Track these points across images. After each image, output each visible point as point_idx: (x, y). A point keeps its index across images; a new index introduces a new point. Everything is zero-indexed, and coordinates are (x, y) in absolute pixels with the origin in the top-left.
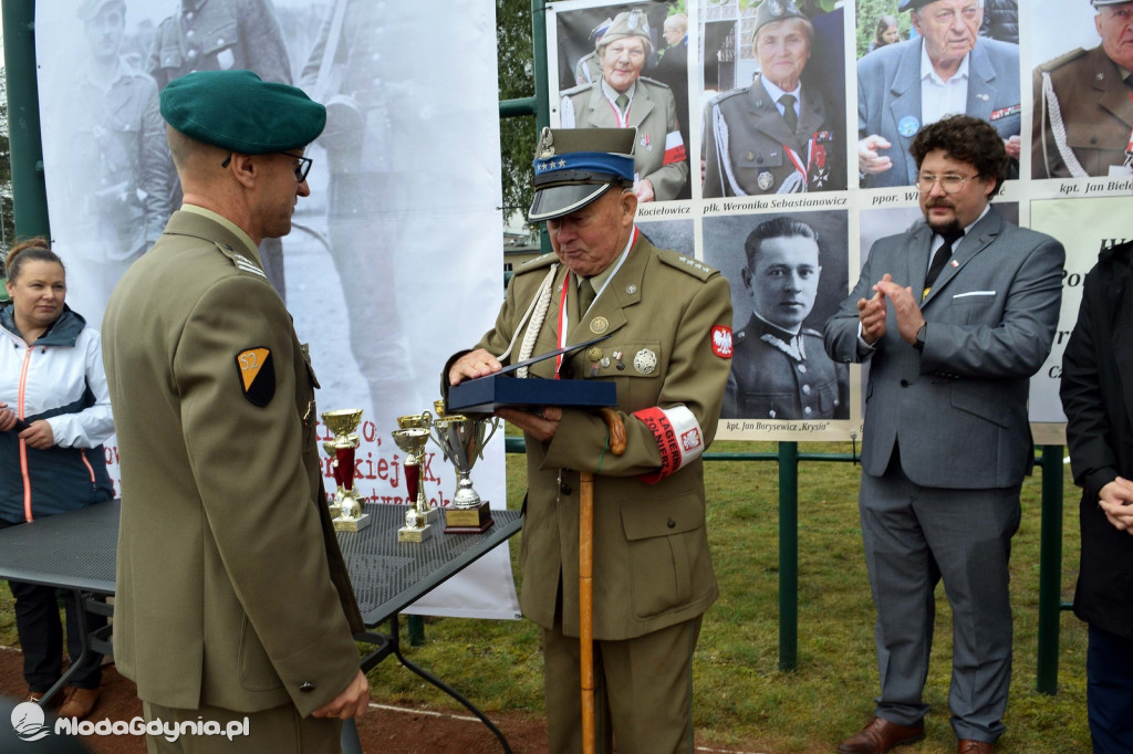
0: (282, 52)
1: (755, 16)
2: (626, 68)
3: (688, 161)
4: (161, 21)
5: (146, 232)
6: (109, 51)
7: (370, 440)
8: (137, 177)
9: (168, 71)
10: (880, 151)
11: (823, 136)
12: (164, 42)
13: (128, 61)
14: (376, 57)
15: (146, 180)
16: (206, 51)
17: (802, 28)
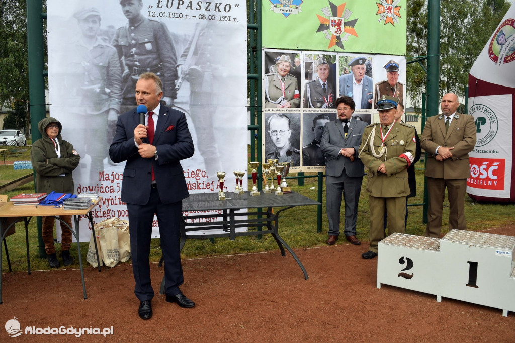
0: (172, 48)
1: (317, 62)
2: (285, 71)
3: (300, 98)
4: (118, 28)
5: (109, 105)
6: (92, 34)
7: (204, 177)
8: (105, 84)
9: (123, 47)
11: (332, 94)
12: (120, 36)
13: (102, 39)
14: (208, 55)
15: (110, 85)
16: (140, 42)
17: (327, 67)
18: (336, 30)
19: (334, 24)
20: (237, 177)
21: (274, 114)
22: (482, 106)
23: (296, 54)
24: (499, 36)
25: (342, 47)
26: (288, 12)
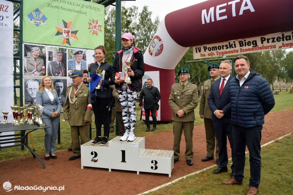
1: (56, 52)
2: (36, 55)
3: (46, 70)
10: (71, 72)
11: (64, 69)
17: (62, 54)
18: (67, 35)
19: (65, 32)
20: (4, 115)
21: (30, 79)
22: (146, 76)
23: (44, 47)
24: (153, 43)
25: (70, 45)
26: (38, 24)
